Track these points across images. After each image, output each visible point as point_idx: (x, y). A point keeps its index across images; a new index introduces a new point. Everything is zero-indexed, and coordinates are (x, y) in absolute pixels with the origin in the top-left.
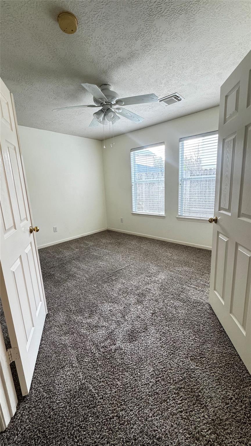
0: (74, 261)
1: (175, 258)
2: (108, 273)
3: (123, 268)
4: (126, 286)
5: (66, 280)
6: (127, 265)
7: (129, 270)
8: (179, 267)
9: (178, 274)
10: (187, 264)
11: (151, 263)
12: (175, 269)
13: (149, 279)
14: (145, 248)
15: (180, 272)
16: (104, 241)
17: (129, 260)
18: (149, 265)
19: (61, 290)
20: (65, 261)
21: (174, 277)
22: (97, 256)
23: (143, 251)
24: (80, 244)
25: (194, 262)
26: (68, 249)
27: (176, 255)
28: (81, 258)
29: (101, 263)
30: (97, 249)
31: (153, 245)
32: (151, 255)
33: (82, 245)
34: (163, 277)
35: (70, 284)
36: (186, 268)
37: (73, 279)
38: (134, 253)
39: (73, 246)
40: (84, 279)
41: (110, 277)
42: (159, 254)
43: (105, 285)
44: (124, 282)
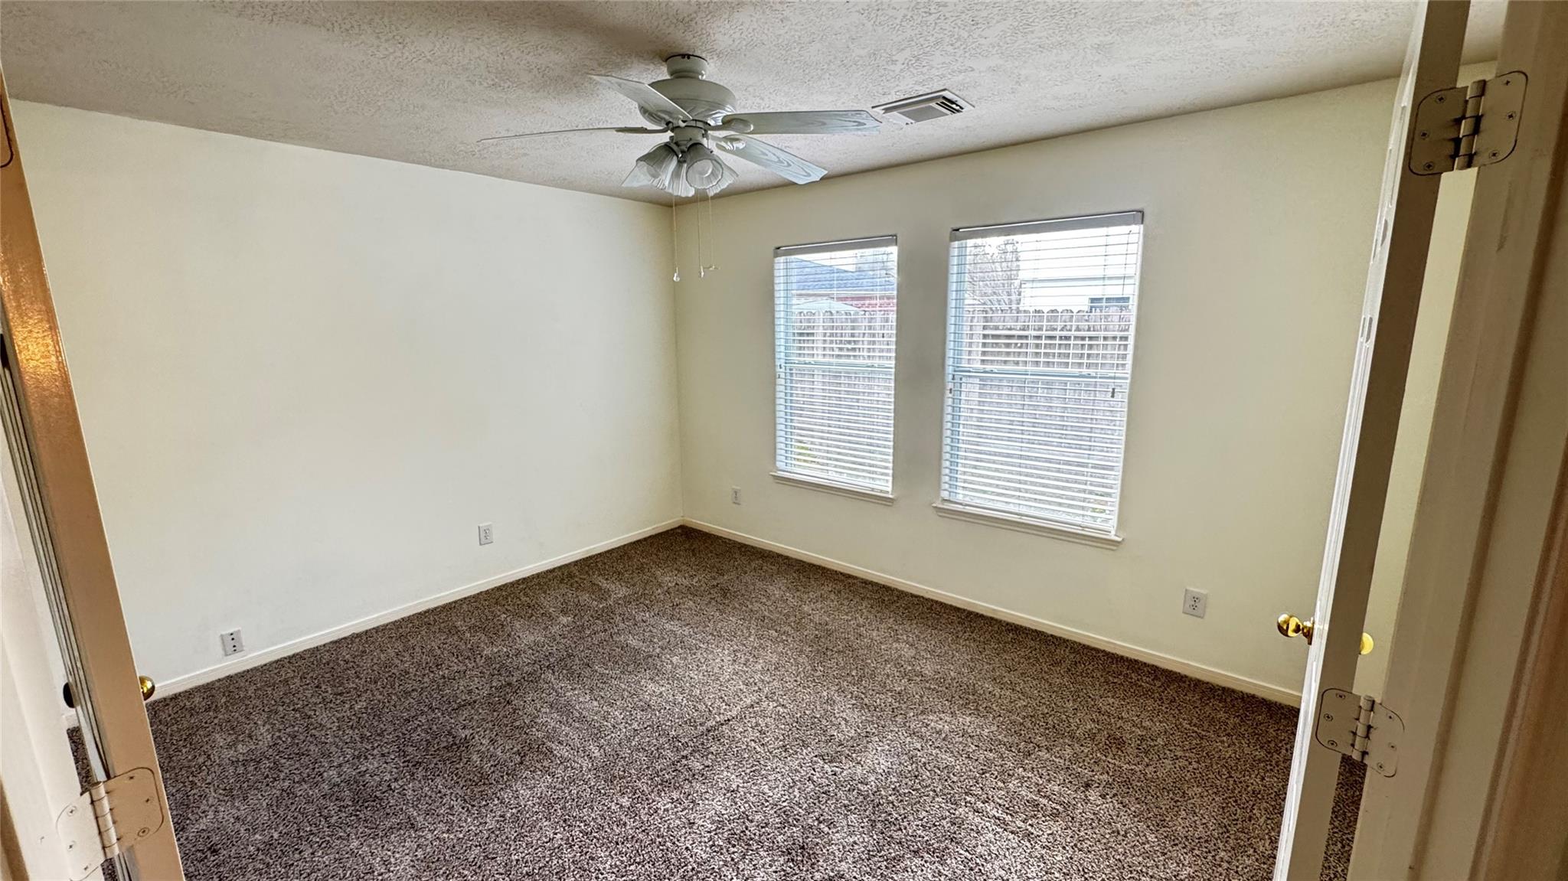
0: (549, 675)
1: (928, 669)
2: (677, 738)
3: (734, 713)
4: (742, 809)
5: (512, 774)
6: (749, 702)
7: (757, 724)
8: (942, 715)
9: (937, 751)
10: (969, 699)
11: (841, 691)
12: (928, 725)
13: (829, 770)
14: (817, 620)
15: (944, 739)
16: (668, 579)
17: (757, 677)
18: (830, 701)
19: (491, 824)
20: (517, 674)
21: (925, 764)
22: (637, 651)
23: (810, 632)
24: (577, 589)
25: (997, 692)
26: (532, 615)
27: (933, 652)
28: (577, 661)
29: (651, 686)
30: (638, 618)
31: (846, 602)
32: (839, 652)
33: (585, 597)
34: (884, 764)
35: (528, 792)
36: (968, 719)
37: (539, 766)
38: (774, 641)
39: (549, 602)
40: (581, 767)
41: (683, 757)
42: (869, 647)
43: (663, 803)
44: (734, 786)
